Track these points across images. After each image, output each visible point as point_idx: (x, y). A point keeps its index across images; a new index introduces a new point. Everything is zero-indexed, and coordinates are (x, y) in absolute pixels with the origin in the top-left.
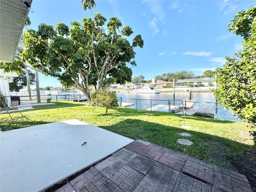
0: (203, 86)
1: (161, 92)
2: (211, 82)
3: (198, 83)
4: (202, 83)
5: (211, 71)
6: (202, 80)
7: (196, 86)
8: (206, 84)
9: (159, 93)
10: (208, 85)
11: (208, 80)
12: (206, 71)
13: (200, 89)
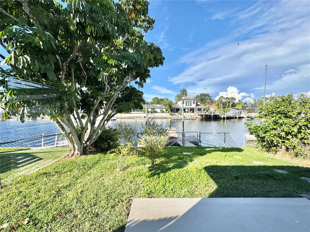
0: (156, 112)
1: (117, 118)
2: (162, 109)
3: (152, 109)
4: (155, 110)
5: (158, 98)
6: (155, 107)
7: (151, 112)
8: (158, 110)
9: (115, 120)
10: (160, 112)
11: (160, 107)
12: (154, 97)
13: (154, 115)
